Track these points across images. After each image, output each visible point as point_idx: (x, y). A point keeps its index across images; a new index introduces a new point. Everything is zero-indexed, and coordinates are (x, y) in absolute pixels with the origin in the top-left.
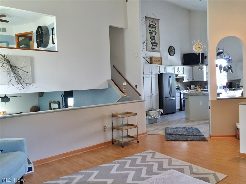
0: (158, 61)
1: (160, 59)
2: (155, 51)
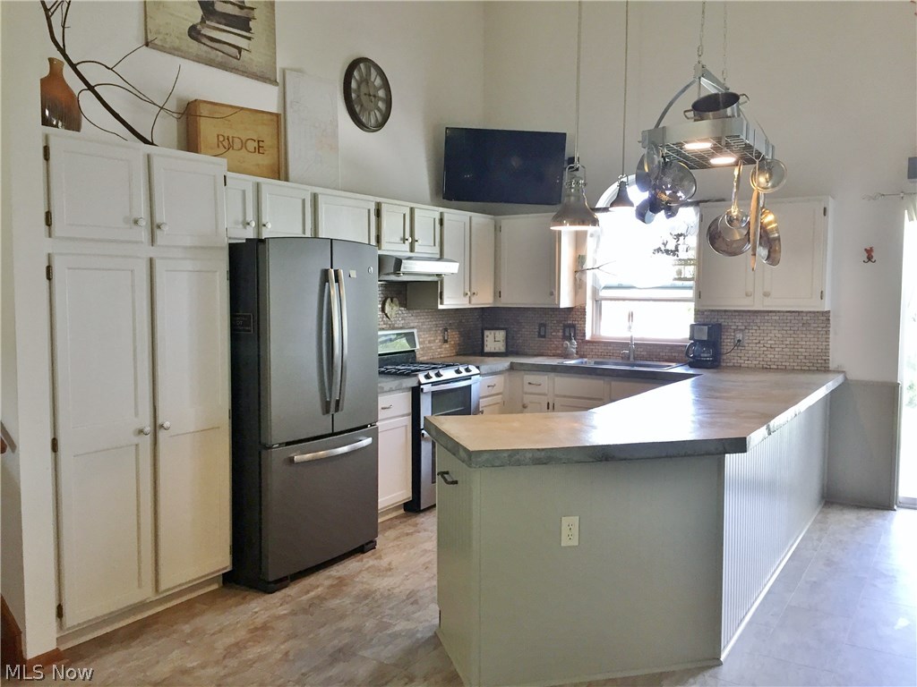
0: (251, 145)
1: (266, 133)
2: (231, 62)
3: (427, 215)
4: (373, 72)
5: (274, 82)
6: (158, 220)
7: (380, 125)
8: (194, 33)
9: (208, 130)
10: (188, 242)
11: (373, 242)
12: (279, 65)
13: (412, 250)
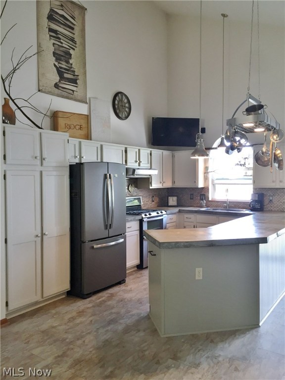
0: (78, 127)
1: (83, 123)
2: (69, 96)
3: (145, 152)
4: (124, 97)
5: (86, 103)
6: (44, 157)
7: (126, 117)
8: (56, 86)
9: (61, 122)
10: (55, 164)
11: (124, 163)
12: (88, 96)
13: (139, 165)
